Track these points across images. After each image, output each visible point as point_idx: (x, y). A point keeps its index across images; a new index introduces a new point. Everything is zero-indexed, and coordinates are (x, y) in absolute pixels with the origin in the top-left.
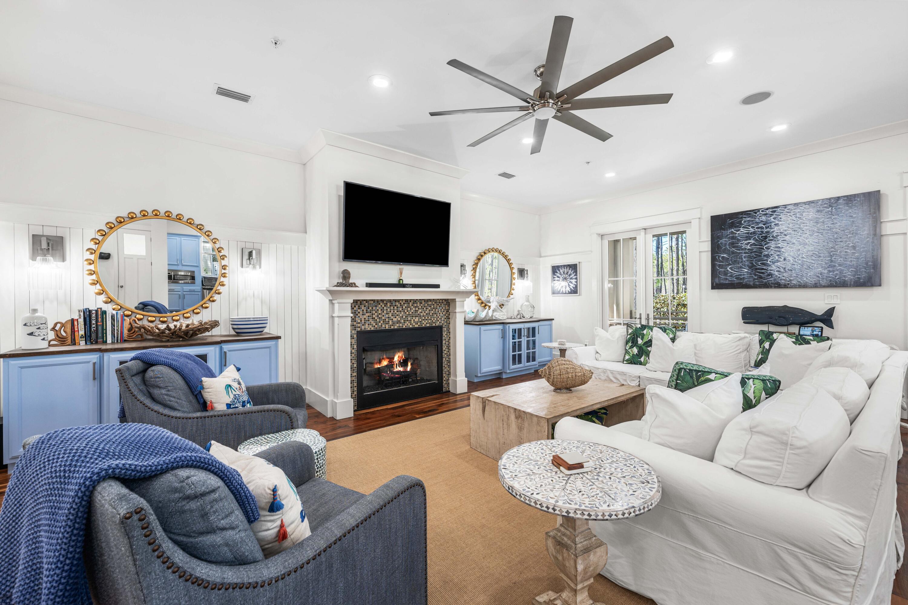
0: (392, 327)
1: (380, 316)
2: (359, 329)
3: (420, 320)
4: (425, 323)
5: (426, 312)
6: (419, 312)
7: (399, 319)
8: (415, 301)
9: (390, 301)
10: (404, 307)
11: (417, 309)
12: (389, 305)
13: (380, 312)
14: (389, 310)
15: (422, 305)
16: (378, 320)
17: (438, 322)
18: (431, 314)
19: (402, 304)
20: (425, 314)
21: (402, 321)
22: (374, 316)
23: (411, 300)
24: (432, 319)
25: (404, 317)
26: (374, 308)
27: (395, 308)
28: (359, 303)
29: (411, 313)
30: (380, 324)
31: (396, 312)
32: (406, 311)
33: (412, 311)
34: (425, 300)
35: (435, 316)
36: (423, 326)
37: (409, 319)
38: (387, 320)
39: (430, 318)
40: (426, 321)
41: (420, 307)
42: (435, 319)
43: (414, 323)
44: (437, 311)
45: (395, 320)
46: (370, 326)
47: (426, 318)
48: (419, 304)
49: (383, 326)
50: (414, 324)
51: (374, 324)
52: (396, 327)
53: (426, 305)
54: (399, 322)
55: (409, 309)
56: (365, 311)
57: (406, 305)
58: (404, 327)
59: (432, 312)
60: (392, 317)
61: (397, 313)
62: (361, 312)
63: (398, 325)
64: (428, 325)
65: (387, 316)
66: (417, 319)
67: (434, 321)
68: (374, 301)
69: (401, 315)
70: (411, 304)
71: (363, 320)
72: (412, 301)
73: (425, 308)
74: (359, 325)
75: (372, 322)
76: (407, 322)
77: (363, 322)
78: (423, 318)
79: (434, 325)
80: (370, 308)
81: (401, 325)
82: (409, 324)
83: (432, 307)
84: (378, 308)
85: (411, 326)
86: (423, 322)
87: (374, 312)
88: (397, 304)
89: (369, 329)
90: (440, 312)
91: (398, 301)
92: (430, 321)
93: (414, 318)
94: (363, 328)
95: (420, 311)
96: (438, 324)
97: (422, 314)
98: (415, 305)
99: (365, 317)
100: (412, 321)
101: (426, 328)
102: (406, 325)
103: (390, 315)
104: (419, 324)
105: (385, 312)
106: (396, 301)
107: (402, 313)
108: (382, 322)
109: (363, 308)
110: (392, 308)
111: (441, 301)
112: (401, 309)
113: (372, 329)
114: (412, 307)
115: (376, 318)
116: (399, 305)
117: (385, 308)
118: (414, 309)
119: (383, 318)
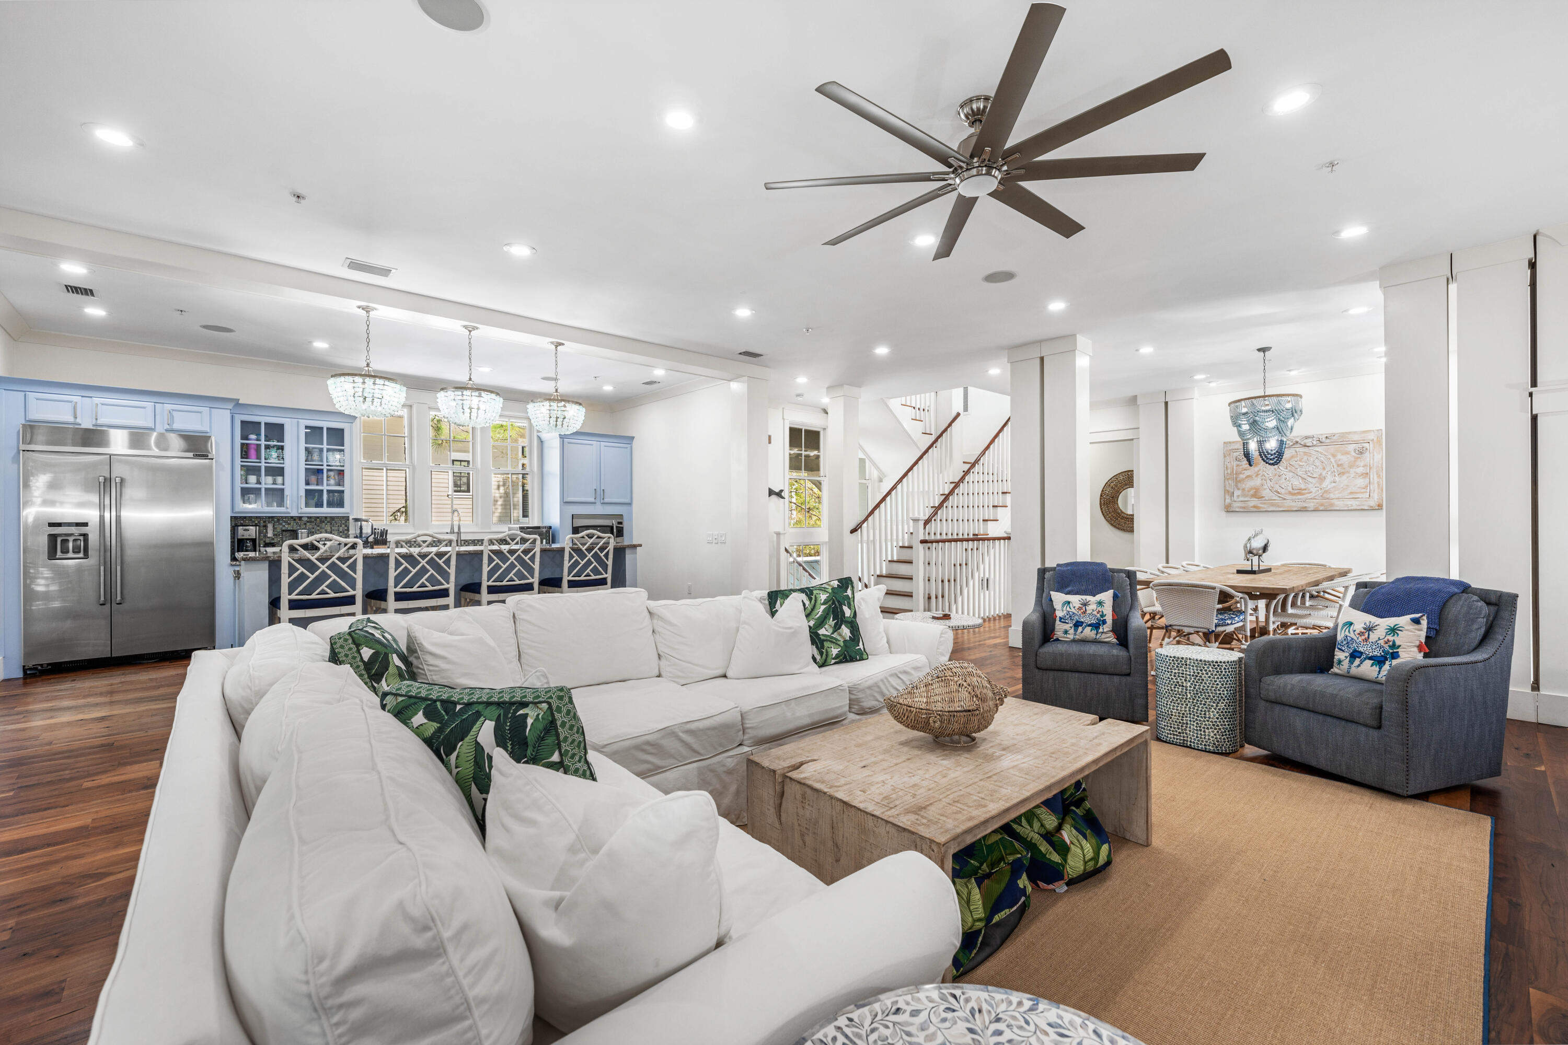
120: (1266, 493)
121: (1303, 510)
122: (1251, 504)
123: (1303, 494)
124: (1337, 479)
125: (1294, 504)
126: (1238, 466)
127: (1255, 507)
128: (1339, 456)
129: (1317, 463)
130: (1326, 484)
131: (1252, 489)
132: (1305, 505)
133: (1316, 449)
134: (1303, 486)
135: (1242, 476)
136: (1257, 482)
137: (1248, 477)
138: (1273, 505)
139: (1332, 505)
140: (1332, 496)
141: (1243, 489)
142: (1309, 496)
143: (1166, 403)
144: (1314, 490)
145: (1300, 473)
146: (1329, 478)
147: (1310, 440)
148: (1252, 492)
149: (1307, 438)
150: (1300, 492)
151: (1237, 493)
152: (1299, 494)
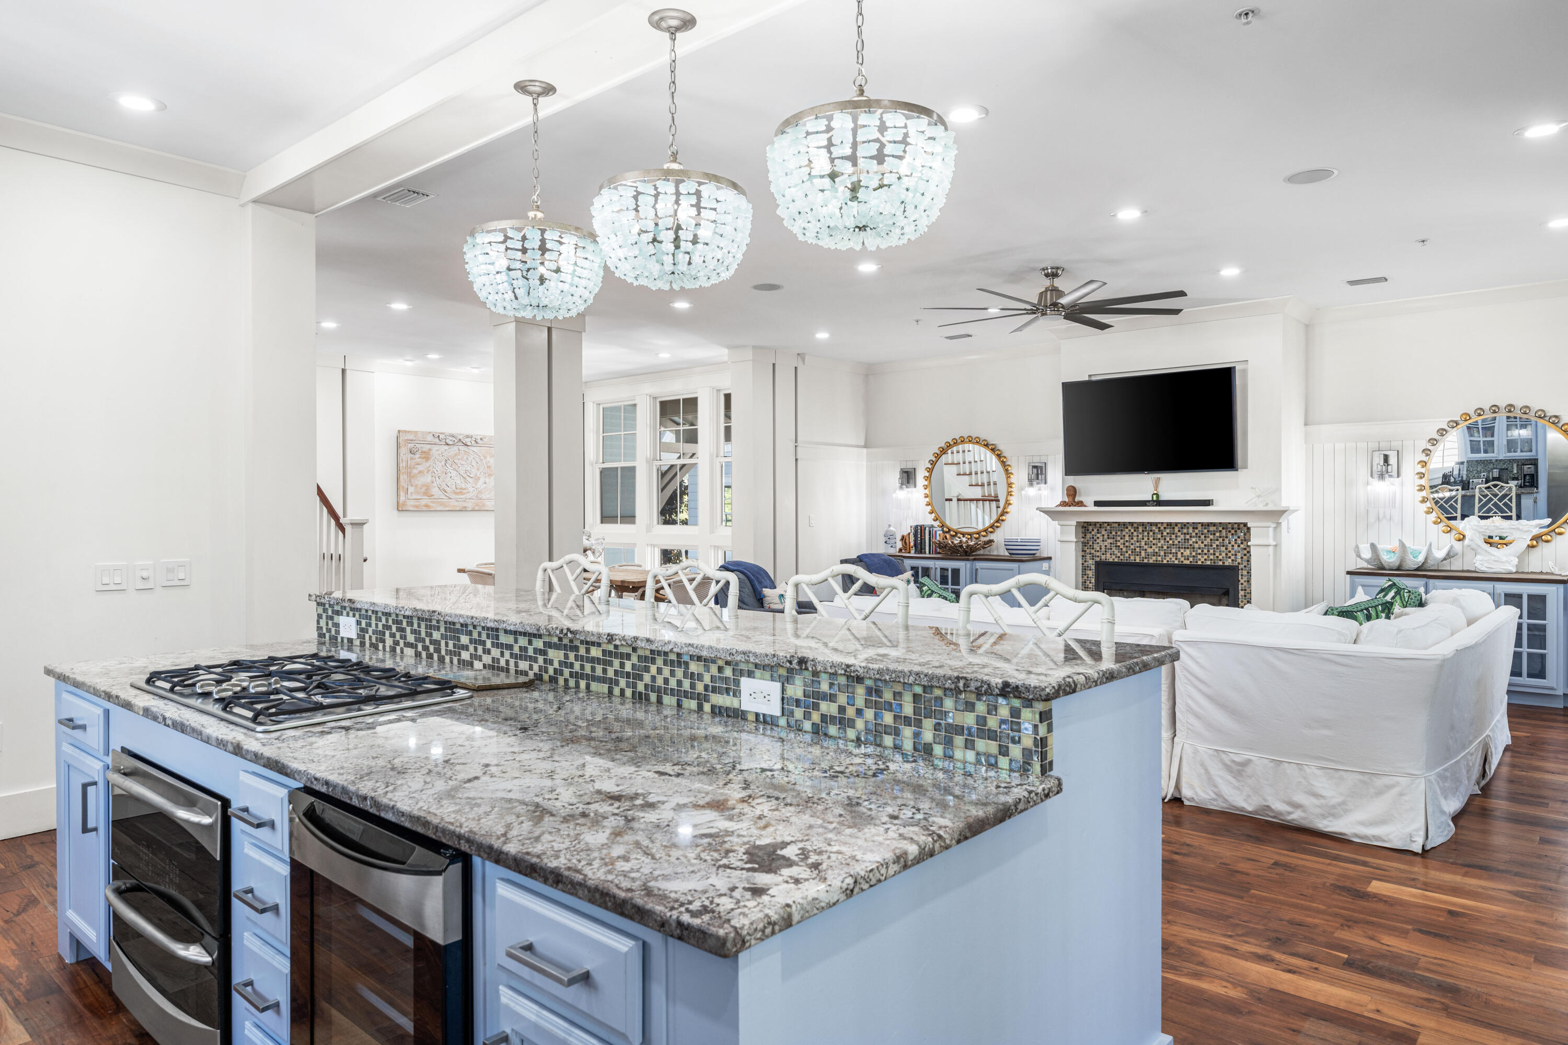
0: (1146, 561)
1: (1127, 544)
2: (1098, 559)
3: (1194, 554)
4: (1203, 560)
5: (1205, 543)
6: (1191, 542)
7: (1157, 550)
8: (1184, 525)
9: (1143, 524)
10: (1165, 534)
11: (1188, 537)
12: (1140, 529)
13: (1127, 538)
14: (1140, 536)
15: (1197, 531)
16: (1124, 549)
17: (1230, 560)
18: (1214, 546)
19: (1162, 528)
20: (1202, 546)
21: (1162, 553)
22: (1119, 544)
23: (1176, 524)
24: (1217, 554)
25: (1165, 547)
26: (1119, 533)
27: (1151, 534)
28: (1098, 525)
29: (1176, 542)
30: (1127, 555)
31: (1151, 539)
32: (1168, 539)
33: (1179, 539)
34: (1202, 524)
35: (1223, 549)
36: (1200, 563)
37: (1174, 551)
38: (1138, 550)
39: (1212, 551)
40: (1206, 557)
41: (1194, 534)
42: (1224, 554)
43: (1183, 557)
44: (1227, 541)
45: (1150, 550)
46: (1114, 557)
47: (1205, 551)
48: (1191, 530)
49: (1132, 558)
50: (1182, 559)
51: (1119, 554)
52: (1151, 561)
53: (1206, 531)
54: (1156, 554)
55: (1173, 536)
56: (1106, 537)
57: (1168, 531)
58: (1165, 562)
59: (1217, 543)
60: (1146, 547)
61: (1154, 542)
62: (1101, 538)
63: (1154, 558)
64: (1208, 563)
65: (1138, 544)
66: (1187, 552)
67: (1220, 557)
68: (1119, 524)
69: (1159, 545)
70: (1176, 529)
71: (1103, 548)
72: (1179, 526)
73: (1203, 537)
74: (1098, 554)
75: (1116, 552)
76: (1171, 556)
77: (1103, 549)
78: (1200, 551)
79: (1221, 563)
80: (1114, 533)
81: (1159, 558)
82: (1173, 559)
83: (1218, 534)
84: (1124, 533)
85: (1176, 562)
86: (1199, 557)
87: (1119, 538)
88: (1154, 528)
89: (1111, 560)
90: (1233, 543)
91: (1156, 524)
92: (1212, 557)
93: (1182, 551)
94: (1103, 557)
95: (1194, 540)
96: (1228, 562)
97: (1196, 546)
98: (1185, 531)
99: (1106, 543)
100: (1179, 555)
101: (1203, 567)
102: (1168, 559)
103: (1143, 544)
104: (1191, 559)
105: (1135, 539)
106: (1151, 524)
107: (1162, 542)
108: (1130, 552)
109: (1104, 532)
110: (1146, 534)
111: (1236, 526)
112: (1159, 536)
113: (1116, 560)
114: (1179, 534)
115: (1122, 546)
116: (1157, 531)
117: (1135, 534)
118: (1182, 537)
119: (1132, 547)
120: (435, 491)
121: (463, 510)
122: (423, 502)
123: (463, 494)
124: (487, 480)
125: (457, 504)
126: (411, 459)
127: (426, 506)
128: (488, 459)
129: (474, 464)
130: (480, 484)
131: (423, 486)
132: (466, 505)
133: (474, 449)
134: (463, 486)
135: (415, 471)
136: (427, 479)
137: (420, 472)
138: (441, 504)
139: (484, 505)
140: (484, 496)
141: (416, 486)
142: (468, 496)
143: (344, 371)
144: (471, 490)
145: (462, 472)
146: (482, 480)
147: (469, 440)
148: (423, 490)
149: (468, 437)
150: (459, 491)
151: (411, 489)
152: (461, 493)
